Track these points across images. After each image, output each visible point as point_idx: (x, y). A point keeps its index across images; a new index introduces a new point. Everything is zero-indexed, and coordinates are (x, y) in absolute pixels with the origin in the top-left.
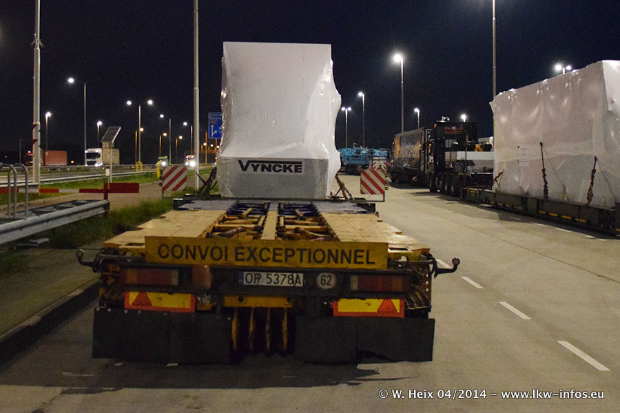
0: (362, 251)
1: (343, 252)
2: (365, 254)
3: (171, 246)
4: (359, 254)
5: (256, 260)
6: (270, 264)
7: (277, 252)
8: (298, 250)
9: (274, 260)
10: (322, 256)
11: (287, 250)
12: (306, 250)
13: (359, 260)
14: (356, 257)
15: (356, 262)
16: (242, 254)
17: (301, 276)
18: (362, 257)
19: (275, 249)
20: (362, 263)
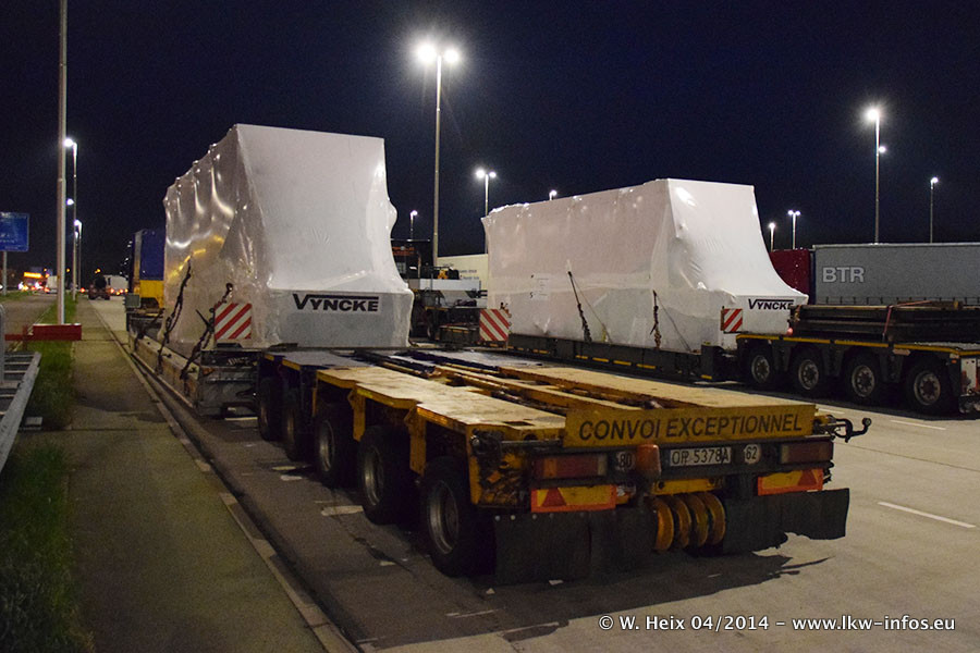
0: (792, 416)
4: (788, 419)
5: (688, 434)
8: (733, 418)
9: (707, 433)
10: (753, 426)
11: (721, 419)
12: (739, 418)
13: (788, 426)
14: (785, 422)
15: (784, 430)
16: (675, 427)
17: (730, 450)
18: (790, 422)
19: (710, 419)
20: (789, 430)
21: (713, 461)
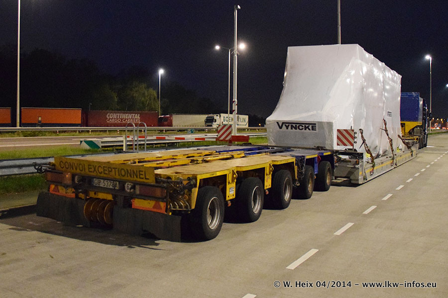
0: (142, 171)
1: (133, 170)
2: (143, 173)
3: (64, 162)
4: (141, 173)
5: (96, 172)
6: (102, 175)
7: (105, 168)
8: (113, 168)
10: (124, 173)
11: (109, 168)
12: (116, 168)
13: (141, 176)
14: (140, 174)
15: (140, 178)
16: (91, 168)
17: (118, 183)
18: (142, 175)
19: (104, 167)
20: (143, 178)
21: (111, 187)
